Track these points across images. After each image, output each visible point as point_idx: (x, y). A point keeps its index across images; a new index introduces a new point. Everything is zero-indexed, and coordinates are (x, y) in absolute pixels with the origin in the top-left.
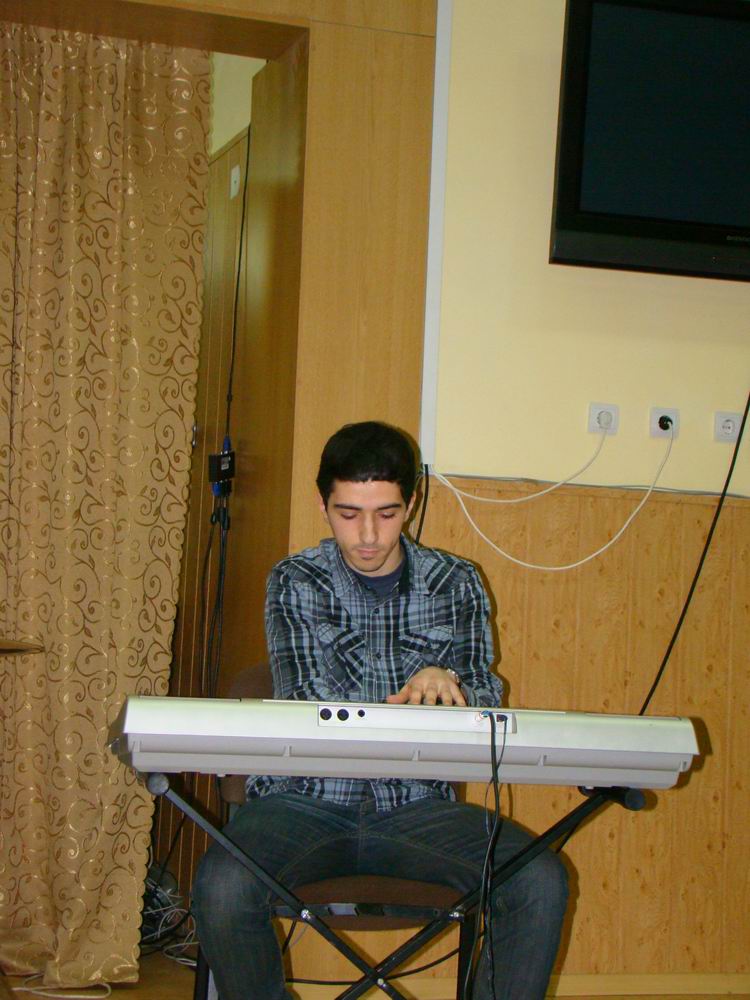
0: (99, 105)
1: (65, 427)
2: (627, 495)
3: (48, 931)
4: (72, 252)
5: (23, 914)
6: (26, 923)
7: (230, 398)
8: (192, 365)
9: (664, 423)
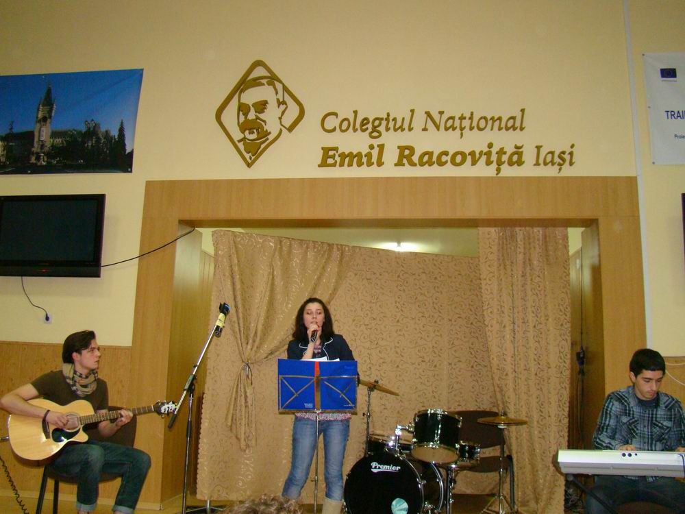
0: (534, 248)
1: (530, 347)
3: (535, 505)
4: (529, 293)
5: (527, 498)
6: (528, 502)
7: (582, 333)
8: (569, 325)
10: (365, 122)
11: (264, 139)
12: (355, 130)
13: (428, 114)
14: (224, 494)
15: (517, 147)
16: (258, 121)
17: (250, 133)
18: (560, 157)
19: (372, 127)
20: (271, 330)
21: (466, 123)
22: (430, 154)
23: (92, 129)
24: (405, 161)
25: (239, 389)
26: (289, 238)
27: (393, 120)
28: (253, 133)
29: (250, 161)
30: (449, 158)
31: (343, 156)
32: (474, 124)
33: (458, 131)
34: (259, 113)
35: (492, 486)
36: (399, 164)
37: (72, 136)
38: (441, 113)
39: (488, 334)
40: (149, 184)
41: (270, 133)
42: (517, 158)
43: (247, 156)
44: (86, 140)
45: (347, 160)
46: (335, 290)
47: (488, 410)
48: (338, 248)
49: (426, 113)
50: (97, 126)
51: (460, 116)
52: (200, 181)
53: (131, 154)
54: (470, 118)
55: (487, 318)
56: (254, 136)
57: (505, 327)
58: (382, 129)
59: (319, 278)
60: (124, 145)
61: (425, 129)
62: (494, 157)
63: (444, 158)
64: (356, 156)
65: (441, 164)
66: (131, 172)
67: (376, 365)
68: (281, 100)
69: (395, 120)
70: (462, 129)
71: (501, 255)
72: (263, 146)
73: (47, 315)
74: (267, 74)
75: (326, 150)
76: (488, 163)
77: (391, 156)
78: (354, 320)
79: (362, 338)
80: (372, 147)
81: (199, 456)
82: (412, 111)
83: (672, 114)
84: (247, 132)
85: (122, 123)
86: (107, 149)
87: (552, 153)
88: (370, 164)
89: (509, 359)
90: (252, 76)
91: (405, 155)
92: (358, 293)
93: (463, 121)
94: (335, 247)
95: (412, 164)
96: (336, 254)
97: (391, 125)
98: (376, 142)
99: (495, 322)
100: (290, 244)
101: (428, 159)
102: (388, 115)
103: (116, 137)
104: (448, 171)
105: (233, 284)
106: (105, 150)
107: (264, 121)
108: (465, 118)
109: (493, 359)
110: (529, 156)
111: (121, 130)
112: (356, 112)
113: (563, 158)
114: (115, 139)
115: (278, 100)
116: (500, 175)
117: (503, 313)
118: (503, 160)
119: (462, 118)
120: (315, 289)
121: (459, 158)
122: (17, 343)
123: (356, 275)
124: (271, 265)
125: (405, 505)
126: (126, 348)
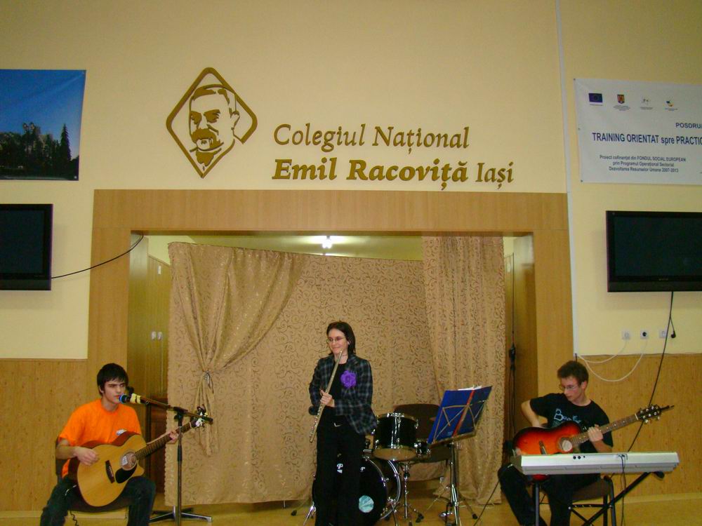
0: (473, 255)
1: (469, 348)
2: (635, 357)
3: (474, 489)
4: (468, 297)
5: (466, 483)
6: (467, 485)
7: (513, 332)
8: (503, 327)
9: (644, 334)
10: (318, 135)
11: (217, 150)
12: (308, 143)
13: (379, 130)
14: (192, 500)
15: (460, 164)
16: (210, 130)
17: (202, 143)
18: (499, 174)
19: (325, 140)
20: (229, 339)
21: (414, 139)
22: (380, 168)
23: (31, 133)
24: (356, 175)
25: (201, 398)
26: (242, 249)
27: (345, 134)
28: (205, 142)
29: (203, 172)
30: (397, 173)
31: (296, 168)
32: (422, 140)
33: (406, 147)
34: (211, 122)
35: (433, 473)
36: (352, 177)
37: (8, 140)
38: (390, 129)
39: (432, 335)
40: (98, 193)
41: (223, 143)
42: (461, 175)
43: (201, 166)
44: (25, 144)
45: (300, 173)
46: (288, 297)
47: (428, 403)
48: (289, 256)
49: (376, 128)
50: (36, 130)
51: (408, 132)
52: (152, 191)
53: (77, 161)
54: (418, 135)
55: (430, 321)
56: (206, 146)
57: (446, 329)
58: (334, 142)
59: (272, 287)
60: (68, 151)
61: (376, 144)
62: (440, 173)
63: (394, 173)
64: (310, 168)
65: (390, 178)
66: (77, 179)
68: (233, 110)
69: (346, 134)
70: (410, 145)
71: (443, 262)
72: (216, 157)
74: (218, 83)
75: (279, 162)
76: (435, 178)
77: (343, 169)
78: (305, 326)
79: (313, 342)
80: (324, 160)
81: (166, 465)
82: (363, 126)
83: (598, 136)
84: (199, 142)
85: (65, 128)
86: (50, 155)
87: (493, 170)
88: (322, 177)
89: (450, 358)
90: (202, 84)
91: (357, 169)
92: (308, 299)
93: (412, 137)
94: (286, 255)
95: (363, 178)
96: (287, 262)
97: (343, 138)
98: (328, 156)
99: (437, 325)
100: (244, 253)
101: (379, 173)
102: (340, 129)
103: (59, 142)
104: (397, 185)
105: (191, 296)
106: (48, 156)
107: (217, 131)
108: (413, 134)
109: (435, 358)
110: (472, 173)
111: (65, 135)
112: (308, 125)
113: (503, 175)
114: (58, 145)
115: (230, 110)
116: (445, 190)
117: (445, 316)
118: (448, 176)
119: (410, 134)
120: (269, 297)
121: (408, 173)
123: (306, 282)
124: (227, 276)
125: (371, 502)
126: (83, 361)
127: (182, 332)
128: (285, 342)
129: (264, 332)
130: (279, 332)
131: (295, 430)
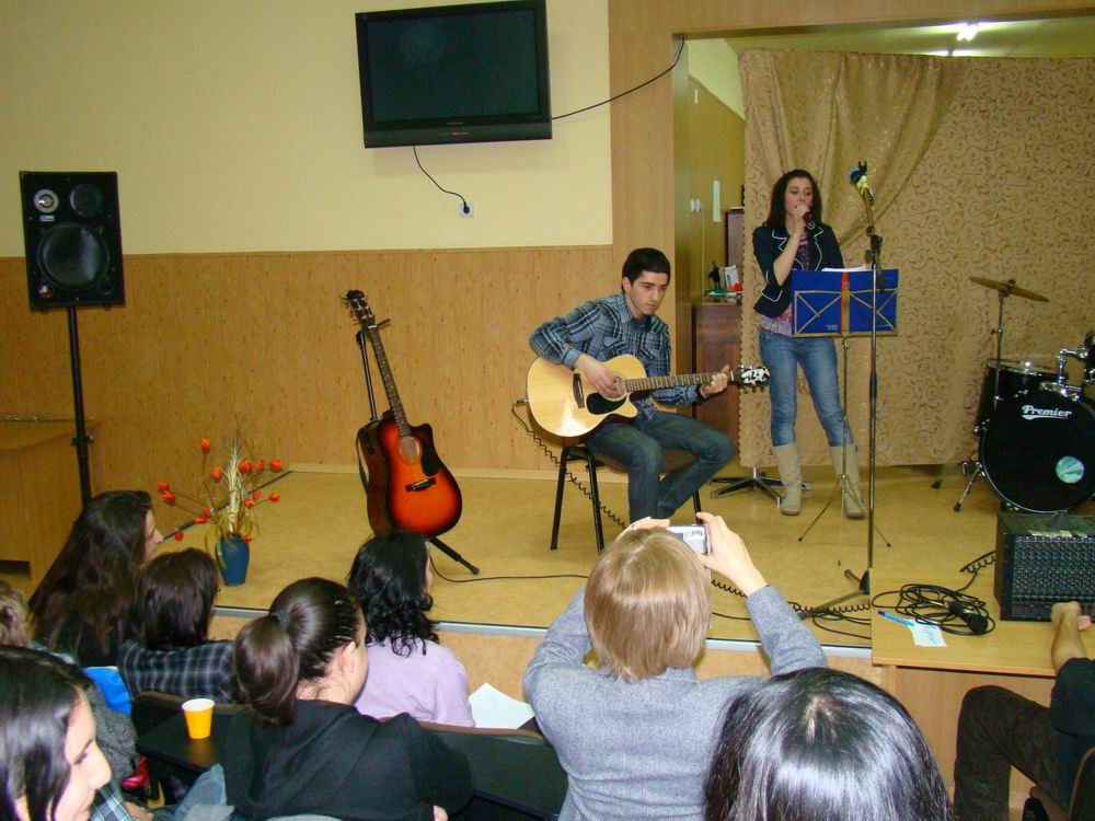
20: (837, 207)
26: (857, 54)
46: (932, 133)
48: (934, 63)
59: (907, 117)
67: (996, 251)
73: (465, 204)
78: (959, 182)
92: (966, 136)
94: (930, 61)
96: (932, 73)
100: (860, 61)
105: (778, 137)
120: (900, 135)
122: (421, 251)
123: (963, 106)
124: (833, 101)
125: (1079, 466)
126: (605, 248)
127: (764, 196)
128: (926, 209)
129: (894, 194)
130: (917, 193)
131: (937, 354)
